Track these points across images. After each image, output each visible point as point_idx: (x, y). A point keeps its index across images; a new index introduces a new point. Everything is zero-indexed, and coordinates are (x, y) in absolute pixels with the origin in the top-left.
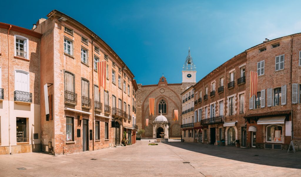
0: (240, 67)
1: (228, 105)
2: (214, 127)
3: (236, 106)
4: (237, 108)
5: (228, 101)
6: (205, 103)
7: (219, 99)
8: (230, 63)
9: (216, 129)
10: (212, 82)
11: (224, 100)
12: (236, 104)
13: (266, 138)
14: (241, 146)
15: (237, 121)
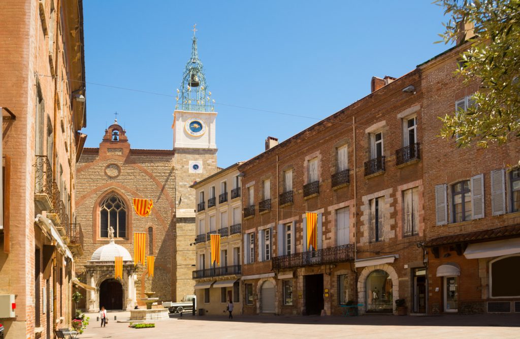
0: (399, 116)
1: (365, 218)
2: (316, 271)
3: (394, 220)
4: (396, 223)
5: (365, 208)
6: (282, 214)
7: (335, 201)
8: (370, 104)
9: (327, 279)
10: (307, 158)
11: (351, 207)
12: (394, 215)
13: (489, 289)
14: (411, 312)
15: (397, 256)
